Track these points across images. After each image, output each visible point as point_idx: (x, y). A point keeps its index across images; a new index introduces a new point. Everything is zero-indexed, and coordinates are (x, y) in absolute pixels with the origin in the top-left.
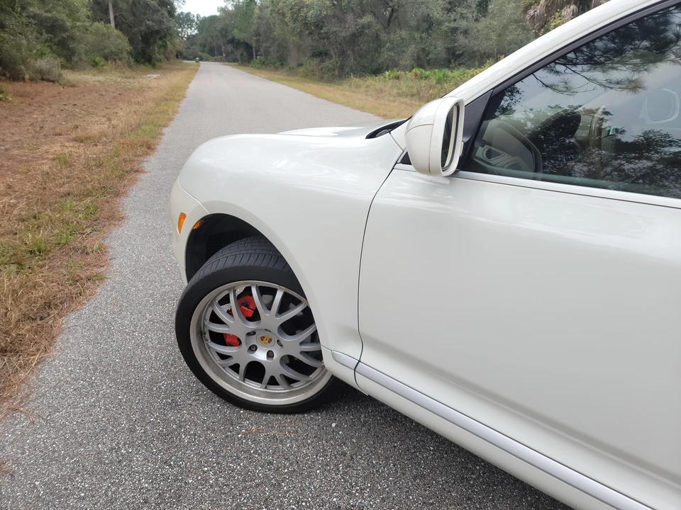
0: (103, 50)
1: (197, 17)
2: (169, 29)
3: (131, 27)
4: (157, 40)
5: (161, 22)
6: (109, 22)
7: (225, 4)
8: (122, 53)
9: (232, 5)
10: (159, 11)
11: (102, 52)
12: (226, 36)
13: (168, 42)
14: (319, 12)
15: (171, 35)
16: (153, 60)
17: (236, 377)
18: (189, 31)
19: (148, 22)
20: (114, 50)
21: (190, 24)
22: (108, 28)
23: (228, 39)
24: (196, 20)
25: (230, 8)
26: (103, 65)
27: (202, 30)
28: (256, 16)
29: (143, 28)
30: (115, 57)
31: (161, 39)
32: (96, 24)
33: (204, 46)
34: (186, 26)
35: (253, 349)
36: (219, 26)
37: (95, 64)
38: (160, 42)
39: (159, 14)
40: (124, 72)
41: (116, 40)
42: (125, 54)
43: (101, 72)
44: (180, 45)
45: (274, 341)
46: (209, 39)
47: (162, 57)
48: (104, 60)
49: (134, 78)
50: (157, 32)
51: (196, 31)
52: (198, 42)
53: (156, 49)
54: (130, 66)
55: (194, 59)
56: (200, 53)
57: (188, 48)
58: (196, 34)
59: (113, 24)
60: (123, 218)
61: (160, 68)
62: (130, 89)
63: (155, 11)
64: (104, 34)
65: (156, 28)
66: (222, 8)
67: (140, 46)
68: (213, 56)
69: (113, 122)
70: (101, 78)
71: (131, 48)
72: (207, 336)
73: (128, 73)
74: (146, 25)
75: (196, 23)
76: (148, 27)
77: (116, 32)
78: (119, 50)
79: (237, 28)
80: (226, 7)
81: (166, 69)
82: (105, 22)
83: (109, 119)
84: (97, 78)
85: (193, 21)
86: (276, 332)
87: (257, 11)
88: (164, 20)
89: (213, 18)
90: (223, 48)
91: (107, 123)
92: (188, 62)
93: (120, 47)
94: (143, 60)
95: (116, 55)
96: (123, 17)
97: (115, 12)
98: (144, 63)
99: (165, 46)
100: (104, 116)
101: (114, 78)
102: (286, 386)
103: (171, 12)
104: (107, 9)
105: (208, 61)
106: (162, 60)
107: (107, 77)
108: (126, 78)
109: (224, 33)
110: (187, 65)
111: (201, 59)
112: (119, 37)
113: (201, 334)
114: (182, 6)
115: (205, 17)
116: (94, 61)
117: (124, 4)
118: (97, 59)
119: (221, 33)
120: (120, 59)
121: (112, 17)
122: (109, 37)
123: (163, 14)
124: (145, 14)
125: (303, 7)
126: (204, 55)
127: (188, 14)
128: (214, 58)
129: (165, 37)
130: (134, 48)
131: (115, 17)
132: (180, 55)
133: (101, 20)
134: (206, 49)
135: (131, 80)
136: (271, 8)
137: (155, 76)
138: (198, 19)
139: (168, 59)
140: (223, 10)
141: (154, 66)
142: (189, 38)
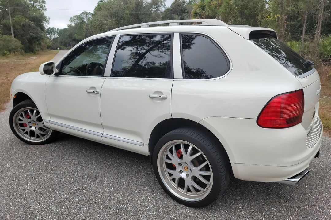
0: (8, 47)
1: (58, 29)
2: (41, 36)
3: (22, 36)
4: (36, 41)
5: (37, 33)
6: (11, 35)
7: (71, 23)
8: (18, 48)
9: (74, 23)
10: (36, 28)
11: (8, 49)
12: (71, 38)
13: (41, 42)
14: (110, 27)
15: (42, 39)
16: (34, 51)
17: (28, 136)
18: (54, 36)
19: (31, 34)
20: (14, 47)
21: (54, 33)
22: (10, 38)
23: (73, 39)
24: (57, 31)
25: (73, 25)
26: (8, 55)
27: (60, 35)
28: (85, 28)
29: (28, 37)
30: (15, 51)
31: (38, 41)
32: (5, 36)
33: (61, 42)
34: (52, 34)
35: (31, 127)
36: (68, 33)
37: (4, 55)
38: (37, 42)
39: (36, 30)
40: (19, 57)
41: (15, 43)
42: (19, 49)
43: (7, 58)
44: (49, 43)
45: (36, 124)
46: (64, 39)
47: (39, 49)
48: (8, 52)
49: (23, 59)
50: (36, 38)
51: (57, 36)
52: (59, 41)
53: (36, 45)
54: (22, 54)
55: (56, 49)
56: (60, 46)
57: (54, 44)
58: (58, 37)
59: (13, 35)
60: (5, 109)
61: (38, 54)
62: (20, 65)
63: (34, 28)
64: (8, 41)
65: (35, 36)
66: (69, 25)
67: (28, 44)
68: (66, 47)
69: (8, 79)
70: (7, 60)
71: (22, 46)
72: (19, 125)
73: (21, 57)
74: (30, 35)
75: (57, 32)
76: (31, 36)
77: (15, 39)
78: (16, 47)
79: (76, 34)
80: (71, 24)
81: (41, 54)
82: (9, 35)
83: (7, 78)
84: (5, 61)
85: (56, 31)
86: (35, 121)
87: (85, 26)
88: (39, 32)
89: (65, 30)
90: (71, 43)
91: (6, 79)
92: (54, 50)
93: (17, 46)
94: (29, 51)
95: (15, 50)
96: (18, 32)
97: (14, 30)
98: (29, 52)
99: (40, 44)
100: (5, 77)
101: (13, 60)
102: (42, 137)
103: (42, 28)
104: (10, 29)
105: (64, 49)
106: (39, 50)
107: (10, 60)
108: (20, 60)
109: (70, 36)
110: (53, 52)
111: (60, 49)
112: (16, 41)
113: (16, 125)
114: (48, 25)
115: (61, 29)
116: (4, 53)
117: (18, 26)
118: (5, 52)
119: (69, 36)
120: (17, 51)
121: (12, 32)
122: (11, 42)
123: (38, 30)
124: (29, 30)
125: (103, 25)
126: (62, 47)
127: (53, 28)
128: (67, 48)
129: (40, 40)
130: (24, 46)
131: (14, 33)
132: (49, 47)
133: (7, 34)
134: (63, 44)
135: (22, 61)
136: (91, 25)
137: (34, 58)
138: (58, 30)
139: (42, 50)
140: (69, 26)
141: (35, 54)
142: (54, 39)
